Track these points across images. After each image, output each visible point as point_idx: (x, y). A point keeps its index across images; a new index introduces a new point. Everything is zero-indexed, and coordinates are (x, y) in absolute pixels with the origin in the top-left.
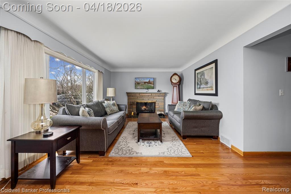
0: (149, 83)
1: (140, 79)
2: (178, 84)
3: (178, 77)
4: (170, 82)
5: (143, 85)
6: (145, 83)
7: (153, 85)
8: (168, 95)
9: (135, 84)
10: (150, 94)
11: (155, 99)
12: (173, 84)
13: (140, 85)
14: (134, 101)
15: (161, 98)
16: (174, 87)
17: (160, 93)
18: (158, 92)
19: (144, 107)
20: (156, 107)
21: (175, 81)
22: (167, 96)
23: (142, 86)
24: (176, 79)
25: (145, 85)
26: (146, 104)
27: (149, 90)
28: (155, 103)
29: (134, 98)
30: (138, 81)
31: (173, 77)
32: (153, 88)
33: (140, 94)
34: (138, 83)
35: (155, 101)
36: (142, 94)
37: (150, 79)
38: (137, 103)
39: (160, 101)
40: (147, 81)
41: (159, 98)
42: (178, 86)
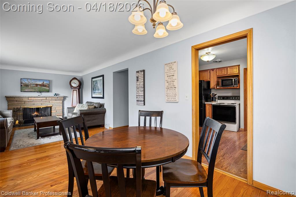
0: (43, 85)
1: (29, 80)
2: (78, 88)
3: (77, 81)
4: (70, 86)
5: (34, 88)
6: (37, 85)
7: (48, 88)
8: (67, 98)
9: (21, 86)
10: (45, 98)
11: (51, 103)
12: (72, 88)
13: (29, 87)
14: (19, 107)
15: (58, 102)
16: (74, 91)
17: (57, 96)
18: (55, 95)
19: (35, 113)
20: (52, 111)
21: (75, 85)
22: (66, 100)
23: (32, 89)
24: (75, 84)
25: (36, 88)
26: (38, 109)
27: (42, 93)
28: (51, 108)
29: (19, 103)
30: (26, 82)
31: (72, 81)
32: (48, 91)
33: (29, 99)
34: (27, 86)
35: (52, 105)
36: (33, 99)
37: (43, 81)
38: (25, 109)
39: (57, 106)
40: (41, 83)
41: (56, 102)
42: (77, 90)
